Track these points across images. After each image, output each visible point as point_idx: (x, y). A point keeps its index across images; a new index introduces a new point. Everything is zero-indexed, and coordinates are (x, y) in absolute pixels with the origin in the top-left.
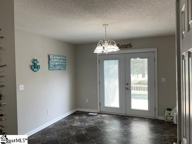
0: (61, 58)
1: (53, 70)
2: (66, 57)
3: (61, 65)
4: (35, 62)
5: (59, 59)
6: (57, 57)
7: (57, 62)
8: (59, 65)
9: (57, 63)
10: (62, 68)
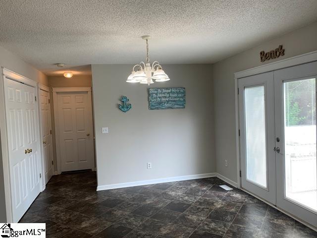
0: (173, 90)
1: (158, 108)
2: (184, 88)
3: (174, 101)
4: (124, 100)
5: (168, 93)
6: (164, 91)
7: (163, 97)
8: (168, 102)
9: (163, 99)
10: (176, 106)
